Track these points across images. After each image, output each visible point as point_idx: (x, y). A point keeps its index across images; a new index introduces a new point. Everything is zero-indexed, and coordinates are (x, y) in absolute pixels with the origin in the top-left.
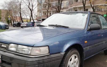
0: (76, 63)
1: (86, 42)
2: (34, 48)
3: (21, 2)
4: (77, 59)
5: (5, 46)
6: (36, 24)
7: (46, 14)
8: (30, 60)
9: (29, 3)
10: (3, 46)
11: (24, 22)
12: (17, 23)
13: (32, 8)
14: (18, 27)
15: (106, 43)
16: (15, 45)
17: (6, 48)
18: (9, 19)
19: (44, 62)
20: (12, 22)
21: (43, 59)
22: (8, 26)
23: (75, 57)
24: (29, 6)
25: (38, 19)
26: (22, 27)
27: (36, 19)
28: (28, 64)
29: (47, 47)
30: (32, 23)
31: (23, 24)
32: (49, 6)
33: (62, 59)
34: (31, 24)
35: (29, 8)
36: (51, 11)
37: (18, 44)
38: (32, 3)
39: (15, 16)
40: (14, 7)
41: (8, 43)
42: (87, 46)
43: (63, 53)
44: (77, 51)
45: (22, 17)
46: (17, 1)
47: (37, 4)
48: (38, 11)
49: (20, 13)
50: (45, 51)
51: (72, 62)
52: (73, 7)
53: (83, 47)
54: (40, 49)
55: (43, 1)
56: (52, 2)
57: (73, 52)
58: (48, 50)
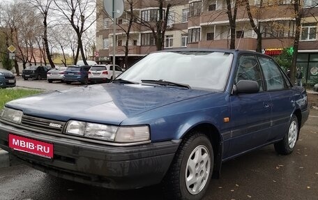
0: (203, 165)
1: (226, 119)
2: (122, 129)
3: (48, 7)
4: (206, 155)
5: (59, 126)
6: (95, 72)
7: (124, 43)
8: (115, 150)
9: (74, 11)
10: (52, 125)
11: (56, 67)
12: (34, 68)
13: (82, 24)
14: (37, 79)
15: (276, 123)
16: (80, 122)
17: (60, 130)
18: (12, 56)
19: (140, 157)
20: (20, 65)
21: (139, 151)
22: (13, 78)
23: (203, 152)
24: (72, 19)
25: (97, 58)
26: (51, 81)
27: (93, 58)
28: (111, 158)
29: (147, 127)
30: (81, 70)
31: (53, 70)
32: (131, 22)
33: (176, 154)
34: (79, 71)
35: (74, 26)
36: (136, 35)
37: (87, 121)
38: (82, 9)
39: (29, 46)
40: (25, 20)
41: (66, 120)
42: (229, 129)
43: (177, 141)
44: (205, 139)
45: (50, 51)
46: (35, 4)
47: (95, 14)
48: (98, 35)
49: (46, 40)
50: (142, 134)
51: (195, 160)
52: (201, 24)
53: (219, 130)
54: (133, 130)
55: (118, 11)
56: (141, 8)
57: (198, 139)
58: (148, 133)
